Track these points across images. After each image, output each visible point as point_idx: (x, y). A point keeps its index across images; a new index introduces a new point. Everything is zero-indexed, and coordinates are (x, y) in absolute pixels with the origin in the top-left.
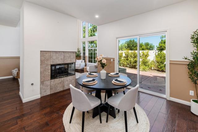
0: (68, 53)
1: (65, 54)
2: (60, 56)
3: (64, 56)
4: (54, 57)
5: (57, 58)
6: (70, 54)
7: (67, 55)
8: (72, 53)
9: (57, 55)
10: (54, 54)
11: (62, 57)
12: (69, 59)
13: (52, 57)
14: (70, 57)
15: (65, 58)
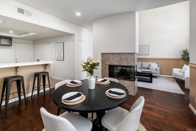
0: (124, 55)
1: (121, 56)
2: (116, 58)
3: (120, 57)
4: (111, 59)
5: (113, 59)
6: (127, 56)
7: (124, 57)
8: (129, 54)
9: (114, 56)
10: (111, 56)
11: (118, 59)
12: (126, 61)
13: (109, 58)
14: (127, 59)
15: (121, 60)
